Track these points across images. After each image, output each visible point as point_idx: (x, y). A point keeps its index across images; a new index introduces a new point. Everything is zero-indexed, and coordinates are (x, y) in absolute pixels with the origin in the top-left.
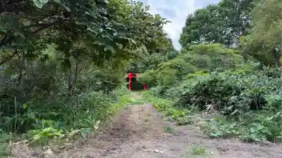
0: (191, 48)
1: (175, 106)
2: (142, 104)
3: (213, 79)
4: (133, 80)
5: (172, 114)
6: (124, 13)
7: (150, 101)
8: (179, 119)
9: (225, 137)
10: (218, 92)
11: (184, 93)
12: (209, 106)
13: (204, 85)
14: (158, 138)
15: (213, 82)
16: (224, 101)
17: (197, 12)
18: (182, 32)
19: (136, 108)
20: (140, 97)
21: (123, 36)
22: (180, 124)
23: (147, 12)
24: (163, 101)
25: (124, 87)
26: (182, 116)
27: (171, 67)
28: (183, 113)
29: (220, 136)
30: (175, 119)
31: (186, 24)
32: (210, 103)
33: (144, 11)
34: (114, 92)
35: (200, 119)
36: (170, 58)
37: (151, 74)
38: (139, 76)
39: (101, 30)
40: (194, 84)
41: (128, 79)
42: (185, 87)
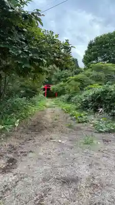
0: (91, 66)
1: (77, 109)
2: (54, 107)
3: (105, 90)
4: (49, 89)
5: (74, 115)
6: (38, 39)
7: (60, 106)
8: (79, 118)
9: (110, 132)
10: (108, 99)
11: (84, 100)
12: (101, 109)
13: (98, 94)
14: (62, 132)
15: (105, 93)
16: (112, 106)
17: (97, 39)
18: (84, 54)
19: (49, 110)
20: (53, 103)
21: (36, 57)
22: (79, 123)
23: (57, 39)
24: (69, 106)
25: (41, 95)
26: (81, 117)
27: (76, 80)
28: (82, 115)
29: (106, 131)
30: (76, 118)
31: (88, 47)
32: (101, 107)
33: (54, 38)
34: (34, 98)
35: (93, 119)
36: (76, 73)
37: (61, 86)
38: (52, 87)
39: (20, 52)
40: (91, 94)
41: (44, 89)
42: (85, 96)
